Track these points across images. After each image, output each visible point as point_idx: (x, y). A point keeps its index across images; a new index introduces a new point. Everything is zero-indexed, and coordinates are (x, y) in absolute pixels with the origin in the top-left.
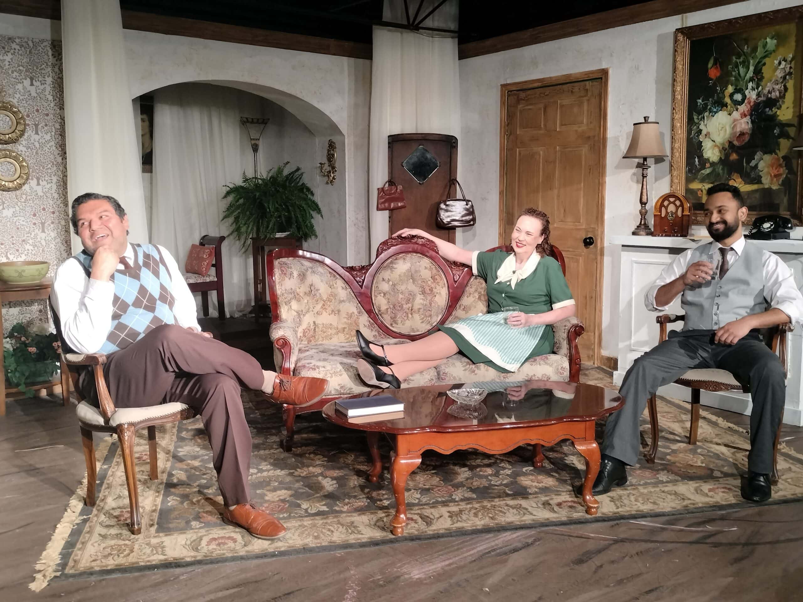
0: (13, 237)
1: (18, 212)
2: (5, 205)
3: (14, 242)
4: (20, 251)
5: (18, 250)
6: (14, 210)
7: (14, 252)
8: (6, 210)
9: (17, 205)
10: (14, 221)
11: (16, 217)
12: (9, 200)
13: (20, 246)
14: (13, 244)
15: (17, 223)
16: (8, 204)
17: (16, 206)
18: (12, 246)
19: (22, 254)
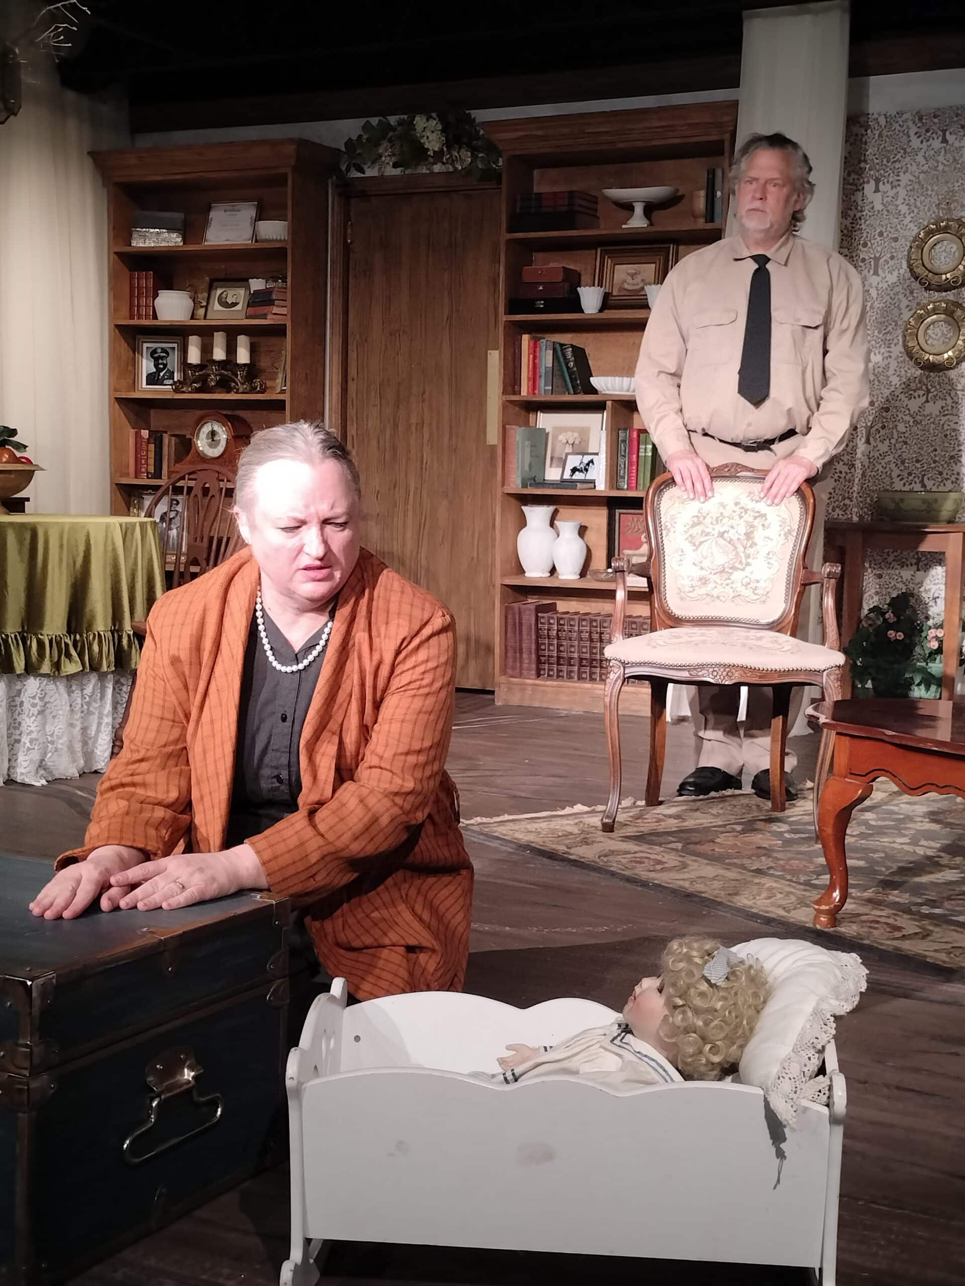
0: (935, 450)
1: (949, 408)
2: (930, 395)
3: (937, 459)
4: (944, 475)
5: (941, 473)
6: (943, 403)
7: (934, 476)
8: (931, 403)
9: (950, 395)
10: (941, 423)
11: (944, 415)
12: (938, 387)
13: (945, 466)
14: (935, 462)
15: (946, 427)
16: (935, 393)
17: (948, 398)
18: (933, 465)
19: (947, 479)
